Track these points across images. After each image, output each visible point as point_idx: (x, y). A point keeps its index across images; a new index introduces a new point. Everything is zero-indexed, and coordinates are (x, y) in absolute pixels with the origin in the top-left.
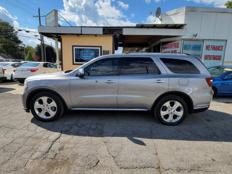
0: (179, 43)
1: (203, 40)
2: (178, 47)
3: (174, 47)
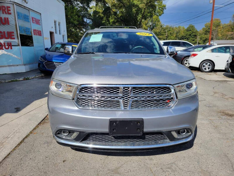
0: (9, 7)
1: (29, 9)
2: (10, 14)
3: (3, 13)
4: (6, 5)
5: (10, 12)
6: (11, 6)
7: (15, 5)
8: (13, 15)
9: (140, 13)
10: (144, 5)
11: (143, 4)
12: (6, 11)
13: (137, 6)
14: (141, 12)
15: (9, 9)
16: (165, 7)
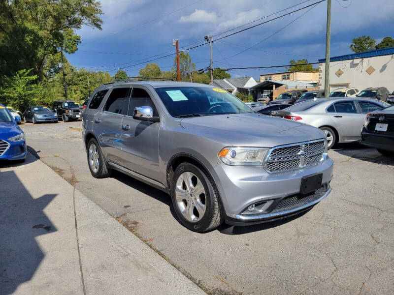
9: (40, 46)
10: (49, 32)
11: (46, 31)
13: (32, 32)
14: (42, 43)
16: (79, 39)
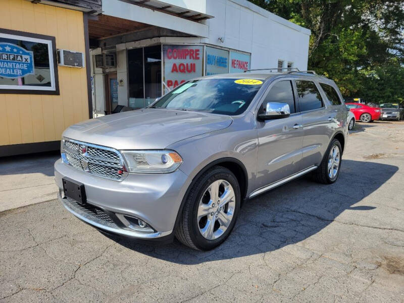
0: (198, 50)
1: (228, 50)
2: (198, 58)
3: (190, 58)
4: (194, 48)
5: (198, 56)
6: (200, 48)
7: (205, 46)
8: (201, 61)
12: (194, 55)
15: (198, 52)
